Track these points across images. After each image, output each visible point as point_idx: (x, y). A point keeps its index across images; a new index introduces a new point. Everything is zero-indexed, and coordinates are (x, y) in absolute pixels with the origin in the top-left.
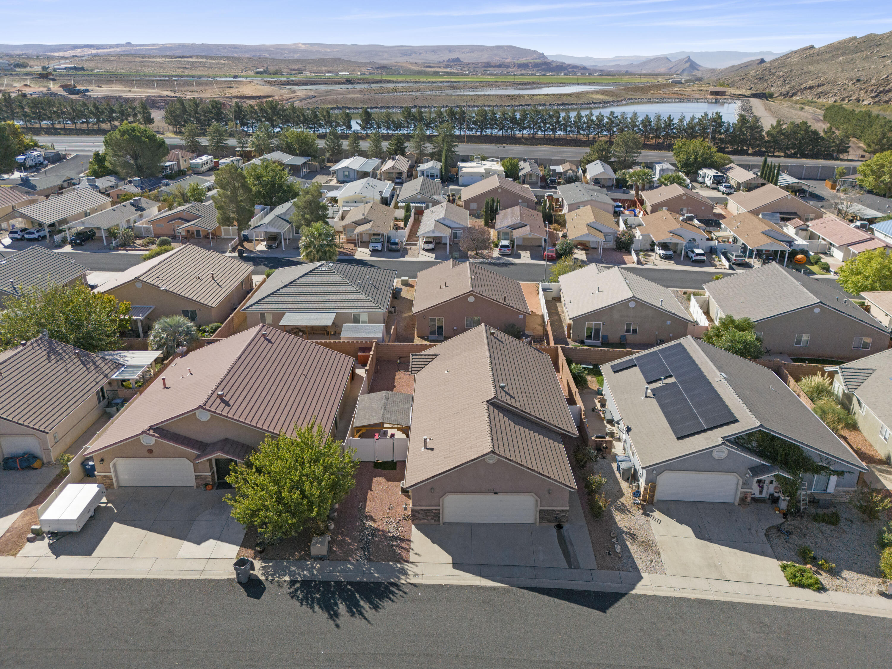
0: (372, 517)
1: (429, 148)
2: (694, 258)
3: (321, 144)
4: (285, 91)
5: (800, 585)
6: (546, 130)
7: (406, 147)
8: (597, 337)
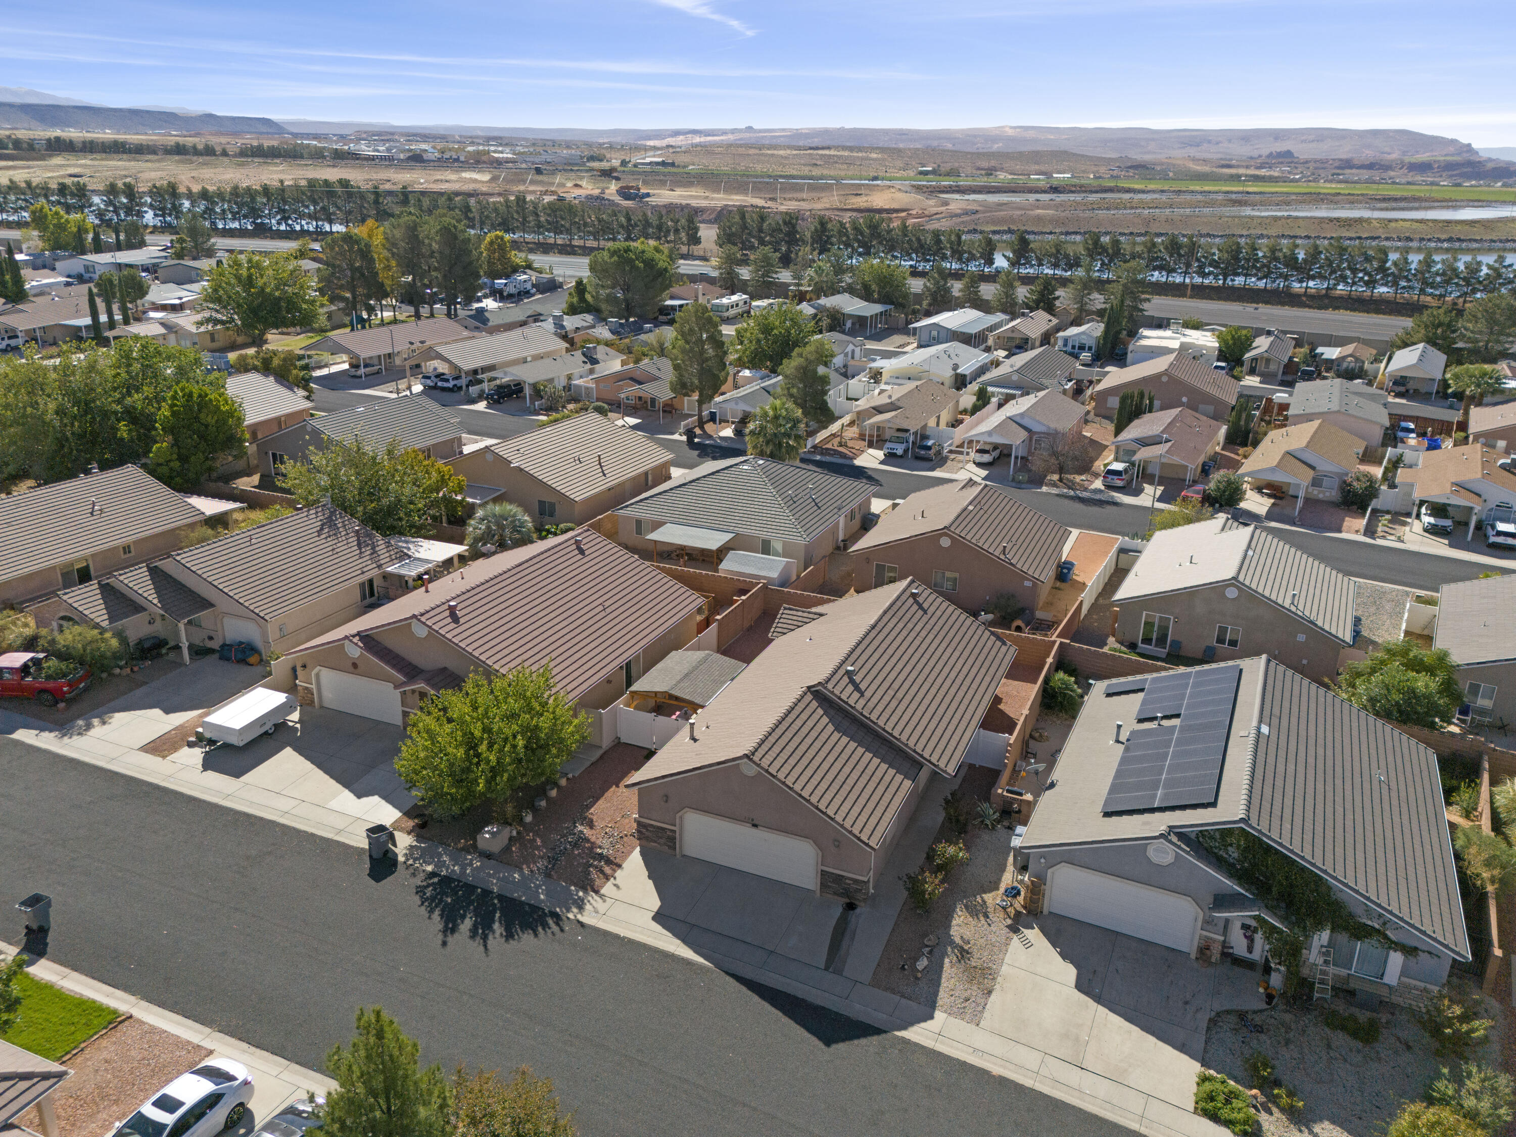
0: (591, 821)
1: (1098, 301)
2: (1492, 539)
3: (916, 285)
4: (932, 202)
5: (1214, 1117)
6: (1354, 283)
7: (1058, 298)
8: (1162, 641)
